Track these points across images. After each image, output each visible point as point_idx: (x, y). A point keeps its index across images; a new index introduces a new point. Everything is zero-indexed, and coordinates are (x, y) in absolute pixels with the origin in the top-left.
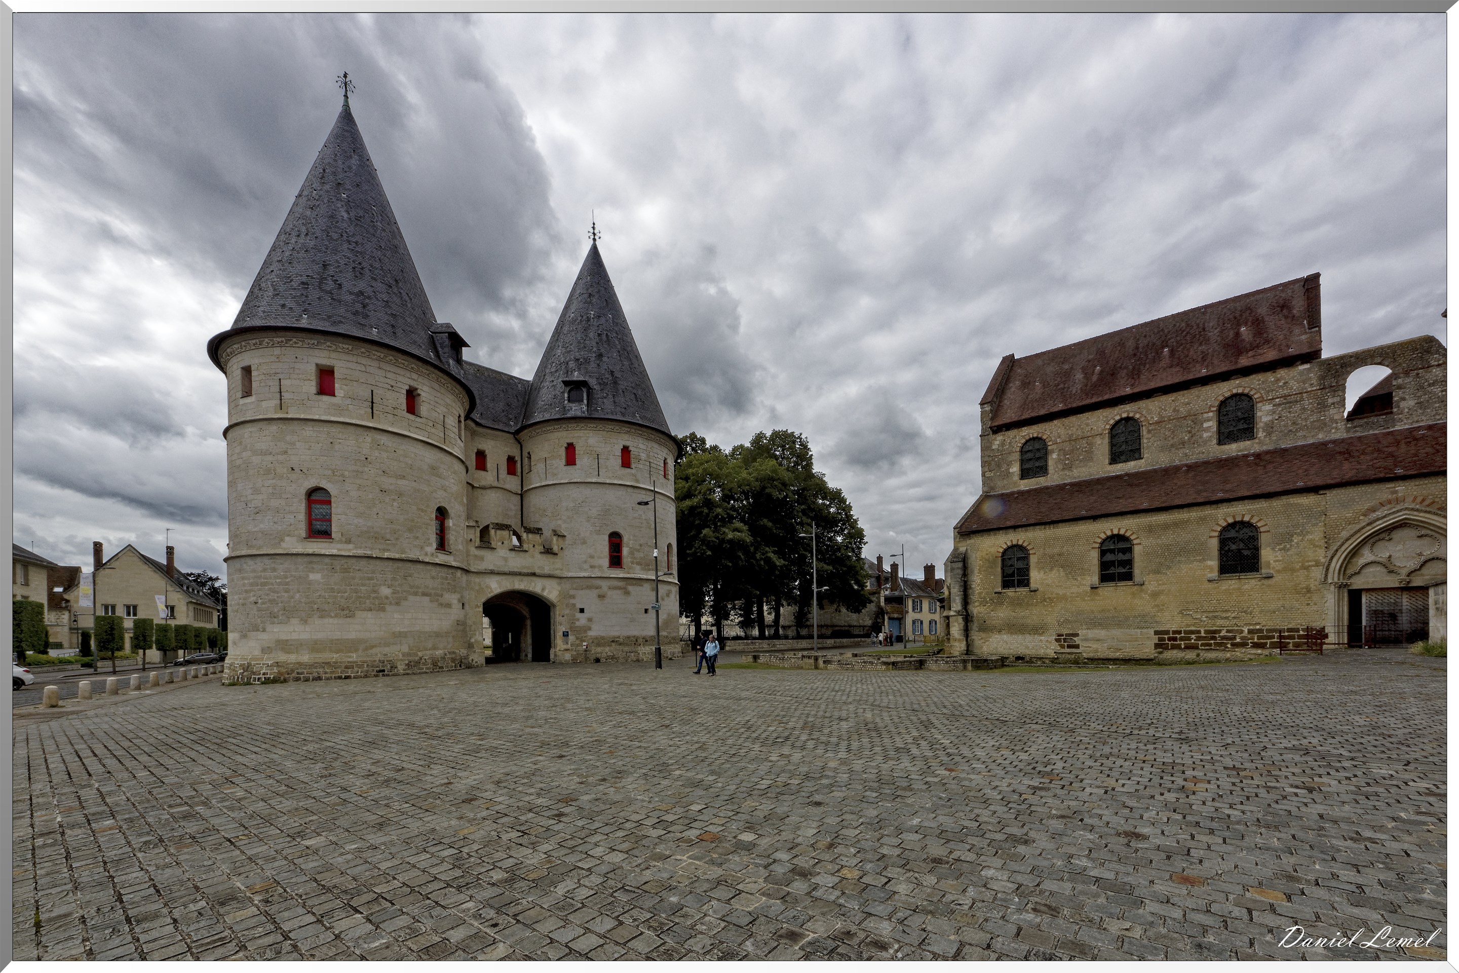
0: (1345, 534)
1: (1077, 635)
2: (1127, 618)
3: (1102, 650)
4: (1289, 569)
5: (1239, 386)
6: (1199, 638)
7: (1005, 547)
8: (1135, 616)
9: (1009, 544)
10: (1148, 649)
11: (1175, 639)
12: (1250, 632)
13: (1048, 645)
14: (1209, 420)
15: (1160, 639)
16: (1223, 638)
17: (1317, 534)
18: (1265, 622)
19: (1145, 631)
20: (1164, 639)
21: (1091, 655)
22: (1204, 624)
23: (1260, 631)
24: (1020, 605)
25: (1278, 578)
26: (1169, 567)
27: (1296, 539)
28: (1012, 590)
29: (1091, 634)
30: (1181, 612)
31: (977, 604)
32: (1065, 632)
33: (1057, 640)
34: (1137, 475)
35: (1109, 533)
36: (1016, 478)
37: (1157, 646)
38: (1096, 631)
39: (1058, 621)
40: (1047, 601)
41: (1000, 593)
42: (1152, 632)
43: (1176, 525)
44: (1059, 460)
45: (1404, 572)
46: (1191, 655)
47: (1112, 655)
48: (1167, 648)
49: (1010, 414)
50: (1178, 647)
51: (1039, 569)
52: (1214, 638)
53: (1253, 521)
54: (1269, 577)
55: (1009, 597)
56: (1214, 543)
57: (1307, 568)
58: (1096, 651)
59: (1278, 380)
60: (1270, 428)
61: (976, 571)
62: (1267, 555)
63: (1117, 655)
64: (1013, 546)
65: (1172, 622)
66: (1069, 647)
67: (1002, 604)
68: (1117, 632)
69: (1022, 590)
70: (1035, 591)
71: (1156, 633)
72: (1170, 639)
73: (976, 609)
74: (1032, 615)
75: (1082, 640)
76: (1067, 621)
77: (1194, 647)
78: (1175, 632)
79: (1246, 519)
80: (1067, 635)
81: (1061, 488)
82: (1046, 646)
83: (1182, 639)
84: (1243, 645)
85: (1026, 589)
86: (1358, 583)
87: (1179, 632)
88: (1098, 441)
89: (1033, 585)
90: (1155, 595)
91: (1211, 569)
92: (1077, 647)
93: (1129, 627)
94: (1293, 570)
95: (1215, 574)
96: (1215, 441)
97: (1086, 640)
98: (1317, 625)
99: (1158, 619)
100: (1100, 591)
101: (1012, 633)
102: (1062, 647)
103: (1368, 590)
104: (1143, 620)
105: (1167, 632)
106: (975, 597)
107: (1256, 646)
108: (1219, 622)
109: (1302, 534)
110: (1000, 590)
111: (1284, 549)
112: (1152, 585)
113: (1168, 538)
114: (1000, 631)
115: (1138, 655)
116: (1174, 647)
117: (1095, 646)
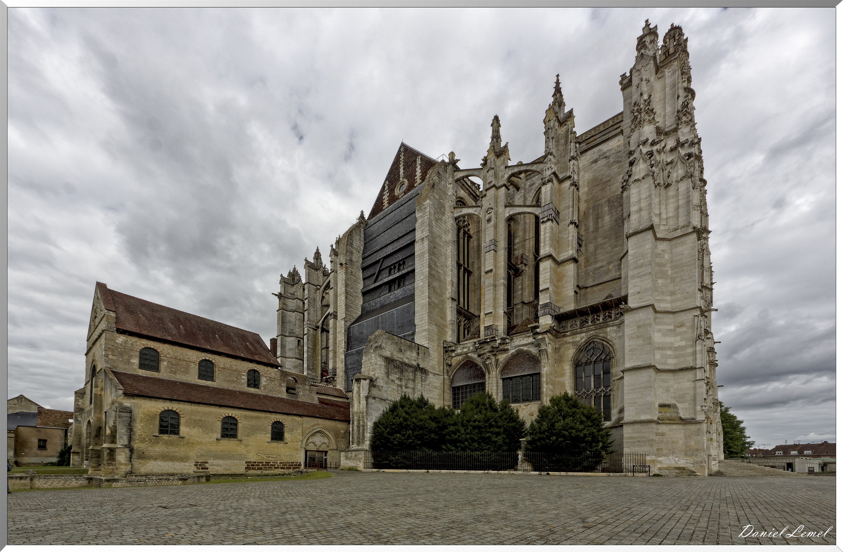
0: (307, 432)
1: (207, 463)
2: (234, 455)
3: (220, 470)
4: (292, 441)
5: (255, 367)
6: (263, 465)
7: (163, 410)
8: (237, 455)
9: (166, 408)
10: (242, 469)
11: (253, 465)
12: (280, 463)
13: (189, 467)
14: (244, 376)
15: (248, 465)
16: (271, 465)
17: (300, 431)
18: (285, 460)
19: (241, 461)
20: (249, 465)
21: (215, 473)
22: (265, 459)
23: (283, 463)
24: (172, 445)
25: (289, 444)
26: (253, 435)
27: (295, 431)
28: (165, 435)
29: (216, 462)
30: (256, 454)
31: (136, 441)
32: (200, 461)
33: (195, 465)
35: (227, 415)
36: (136, 366)
37: (246, 468)
38: (218, 461)
39: (197, 455)
40: (190, 444)
41: (158, 436)
42: (244, 462)
43: (257, 418)
44: (167, 367)
45: (318, 446)
46: (259, 472)
47: (225, 473)
48: (250, 469)
49: (129, 326)
50: (254, 469)
51: (186, 426)
52: (268, 465)
53: (283, 422)
54: (287, 443)
55: (164, 440)
56: (270, 428)
57: (297, 441)
58: (218, 471)
59: (268, 371)
60: (265, 387)
61: (138, 421)
62: (287, 435)
63: (228, 472)
64: (169, 410)
65: (253, 458)
66: (202, 469)
67: (158, 443)
68: (228, 462)
69: (174, 437)
70: (183, 438)
71: (246, 462)
72: (252, 465)
73: (138, 445)
74: (180, 451)
75: (210, 465)
76: (202, 455)
77: (261, 469)
78: (254, 462)
79: (281, 421)
80: (201, 462)
82: (189, 468)
83: (256, 465)
84: (277, 468)
85: (177, 436)
86: (308, 448)
87: (255, 462)
88: (193, 365)
89: (182, 435)
90: (246, 446)
91: (268, 437)
92: (207, 469)
93: (234, 459)
94: (294, 442)
95: (269, 440)
96: (246, 385)
97: (212, 465)
98: (299, 461)
99: (247, 456)
100: (221, 441)
101: (165, 461)
102: (198, 469)
103: (309, 451)
104: (241, 457)
105: (250, 462)
106: (136, 437)
107: (282, 468)
108: (270, 459)
109: (296, 430)
110: (157, 434)
111: (291, 434)
112: (244, 440)
113: (253, 422)
114: (156, 459)
115: (238, 472)
116: (253, 469)
117: (217, 468)
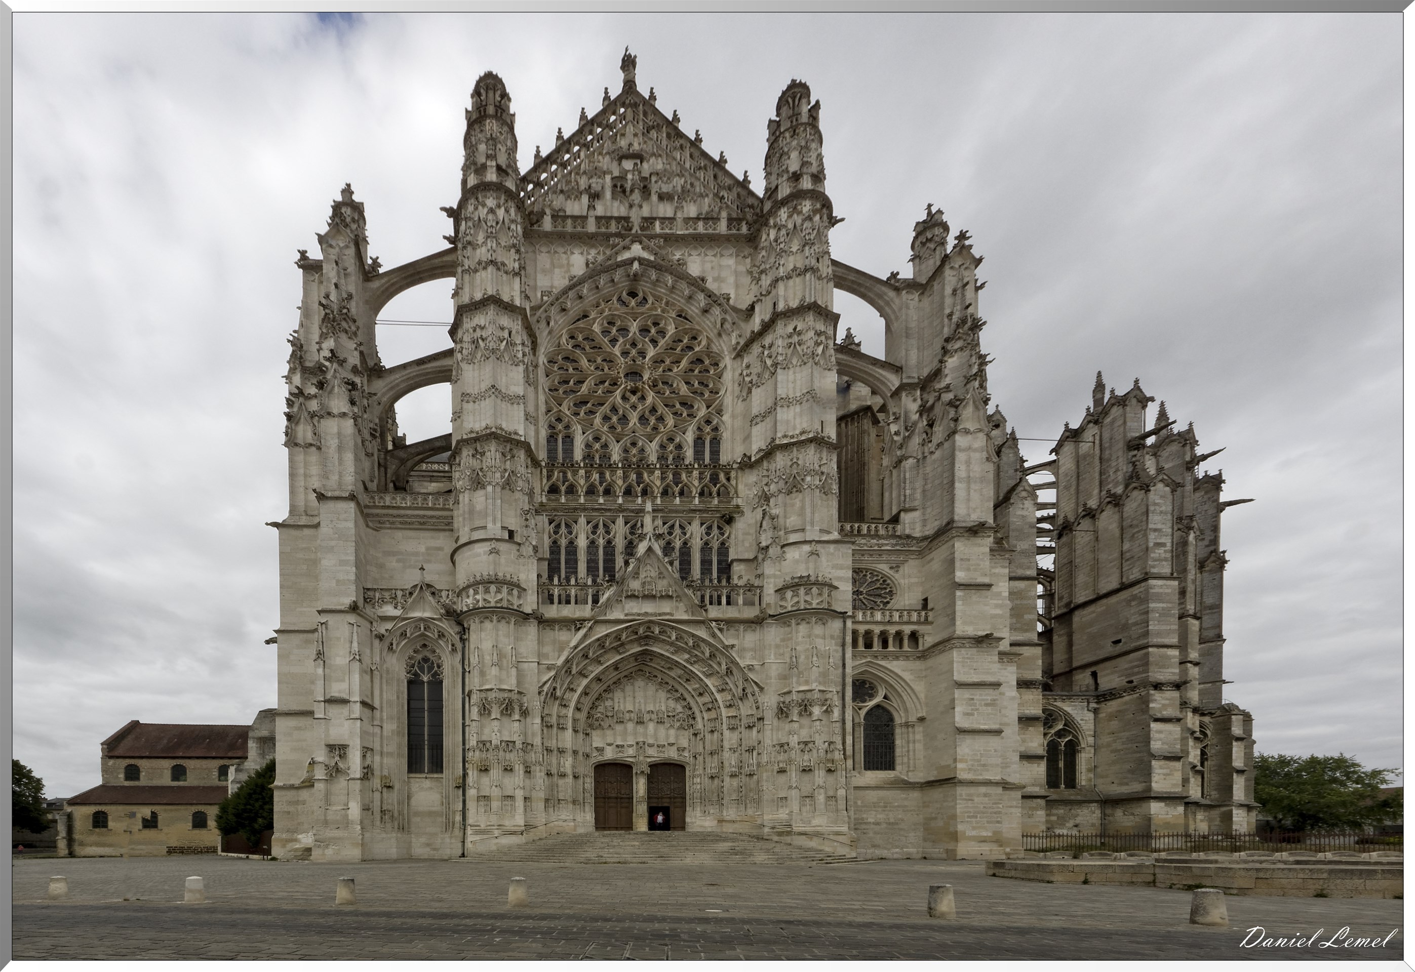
2: (155, 842)
3: (143, 853)
6: (184, 849)
7: (99, 811)
8: (158, 841)
9: (101, 810)
11: (175, 849)
14: (213, 772)
18: (209, 844)
19: (162, 846)
20: (170, 849)
22: (187, 845)
24: (103, 835)
26: (172, 825)
28: (97, 829)
29: (138, 847)
30: (177, 841)
34: (184, 788)
35: (154, 812)
36: (122, 780)
40: (116, 834)
42: (165, 847)
43: (176, 810)
44: (146, 776)
49: (119, 751)
51: (113, 822)
53: (205, 812)
54: (210, 830)
55: (96, 832)
56: (191, 817)
58: (140, 853)
62: (210, 823)
64: (103, 812)
65: (174, 843)
67: (92, 834)
68: (150, 847)
69: (104, 830)
70: (111, 830)
71: (167, 847)
72: (173, 849)
73: (76, 836)
74: (110, 839)
79: (202, 811)
81: (144, 787)
83: (178, 849)
85: (106, 829)
88: (165, 771)
89: (110, 827)
90: (167, 834)
91: (189, 826)
93: (155, 845)
95: (190, 828)
99: (168, 843)
100: (143, 832)
101: (98, 847)
104: (162, 843)
108: (192, 844)
110: (91, 829)
112: (165, 830)
113: (172, 815)
114: (91, 846)
117: (140, 851)
